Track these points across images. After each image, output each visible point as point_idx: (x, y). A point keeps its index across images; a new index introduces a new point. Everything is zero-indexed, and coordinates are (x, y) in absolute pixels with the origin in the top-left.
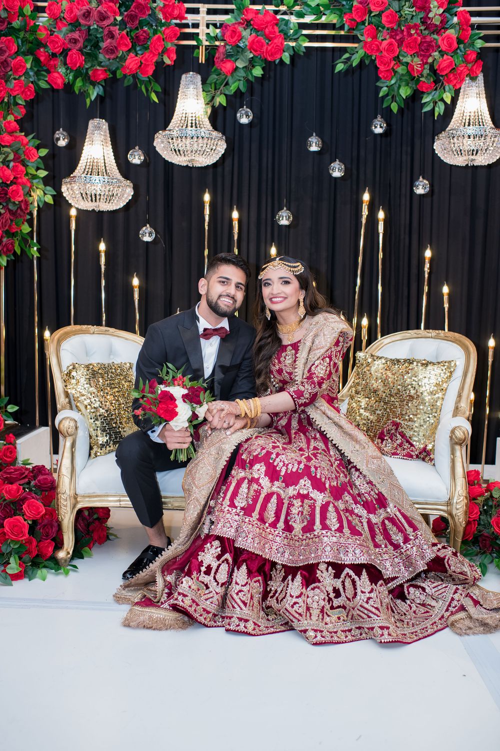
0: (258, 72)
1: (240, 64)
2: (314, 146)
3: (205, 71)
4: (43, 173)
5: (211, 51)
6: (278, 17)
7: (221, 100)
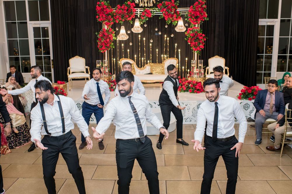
0: (147, 19)
1: (145, 18)
2: (156, 30)
3: (139, 18)
4: (114, 35)
5: (140, 16)
6: (150, 10)
7: (142, 23)
